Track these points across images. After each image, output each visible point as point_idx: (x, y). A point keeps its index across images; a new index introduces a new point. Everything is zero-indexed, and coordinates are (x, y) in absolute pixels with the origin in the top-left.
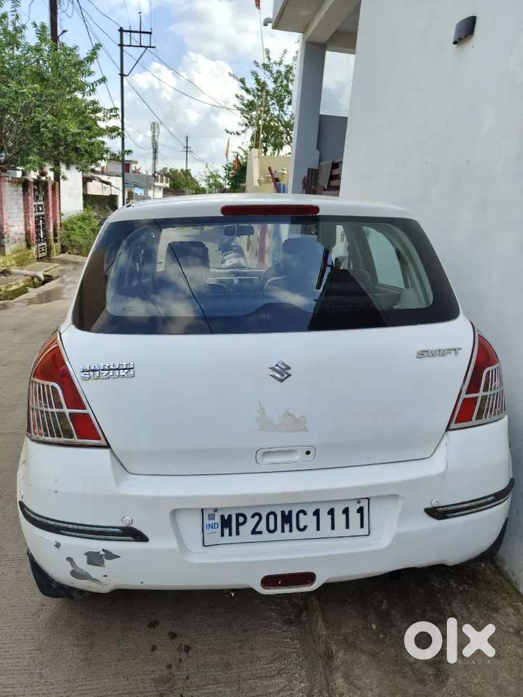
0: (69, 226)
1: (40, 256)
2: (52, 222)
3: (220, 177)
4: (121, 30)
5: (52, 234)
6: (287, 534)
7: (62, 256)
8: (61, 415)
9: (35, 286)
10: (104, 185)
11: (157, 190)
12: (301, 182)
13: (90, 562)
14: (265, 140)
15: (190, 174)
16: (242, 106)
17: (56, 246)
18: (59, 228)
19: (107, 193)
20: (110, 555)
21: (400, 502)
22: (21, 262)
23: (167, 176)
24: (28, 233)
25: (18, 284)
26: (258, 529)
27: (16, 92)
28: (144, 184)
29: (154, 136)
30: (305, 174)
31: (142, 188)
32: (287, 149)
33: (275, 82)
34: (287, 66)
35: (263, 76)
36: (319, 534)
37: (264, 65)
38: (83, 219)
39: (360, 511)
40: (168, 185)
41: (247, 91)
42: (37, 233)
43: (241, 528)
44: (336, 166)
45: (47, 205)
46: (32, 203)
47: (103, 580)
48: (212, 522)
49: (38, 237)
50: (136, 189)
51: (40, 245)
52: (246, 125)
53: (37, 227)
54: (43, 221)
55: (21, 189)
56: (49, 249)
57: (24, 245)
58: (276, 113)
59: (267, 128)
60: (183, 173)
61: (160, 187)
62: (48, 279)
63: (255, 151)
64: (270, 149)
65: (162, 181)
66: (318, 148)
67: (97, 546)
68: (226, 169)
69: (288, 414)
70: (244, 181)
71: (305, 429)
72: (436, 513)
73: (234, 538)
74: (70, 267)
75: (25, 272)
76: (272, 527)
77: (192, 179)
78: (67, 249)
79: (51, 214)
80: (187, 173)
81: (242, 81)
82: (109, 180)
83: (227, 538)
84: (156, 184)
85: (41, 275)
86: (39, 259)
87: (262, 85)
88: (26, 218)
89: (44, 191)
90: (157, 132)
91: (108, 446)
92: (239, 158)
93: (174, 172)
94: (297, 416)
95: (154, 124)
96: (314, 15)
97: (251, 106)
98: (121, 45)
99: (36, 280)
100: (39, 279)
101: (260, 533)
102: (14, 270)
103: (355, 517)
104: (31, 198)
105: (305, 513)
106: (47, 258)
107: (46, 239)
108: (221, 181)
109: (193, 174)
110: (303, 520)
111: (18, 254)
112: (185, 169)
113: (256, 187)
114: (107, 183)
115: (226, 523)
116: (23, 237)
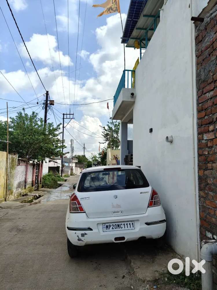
0: (44, 178)
1: (35, 189)
2: (40, 177)
3: (97, 157)
4: (64, 114)
5: (40, 181)
6: (119, 229)
7: (42, 189)
8: (77, 207)
9: (36, 199)
10: (55, 163)
11: (73, 163)
12: (124, 159)
13: (82, 236)
14: (113, 145)
15: (85, 157)
16: (104, 135)
17: (40, 185)
18: (42, 179)
19: (56, 166)
20: (86, 234)
21: (140, 221)
22: (30, 191)
23: (77, 158)
24: (33, 181)
25: (30, 198)
26: (113, 228)
27: (37, 138)
28: (68, 161)
29: (72, 144)
30: (125, 157)
31: (68, 163)
32: (120, 148)
33: (115, 127)
34: (118, 122)
35: (111, 126)
36: (125, 229)
37: (111, 123)
38: (49, 175)
39: (133, 224)
40: (77, 161)
41: (106, 130)
42: (35, 181)
43: (110, 228)
44: (132, 155)
45: (39, 172)
46: (35, 171)
47: (84, 240)
48: (104, 227)
49: (35, 182)
50: (65, 163)
51: (35, 185)
52: (106, 140)
53: (36, 179)
54: (37, 177)
55: (32, 167)
56: (38, 186)
57: (31, 185)
58: (116, 136)
59: (113, 141)
60: (83, 156)
61: (74, 162)
62: (40, 196)
63: (109, 149)
64: (114, 147)
65: (75, 160)
66: (128, 149)
67: (83, 232)
68: (99, 154)
69: (117, 205)
70: (106, 159)
71: (121, 207)
72: (147, 224)
73: (109, 230)
74: (45, 192)
75: (32, 194)
76: (116, 228)
77: (86, 158)
78: (44, 186)
79: (40, 174)
80: (84, 156)
81: (104, 127)
82: (56, 161)
83: (107, 230)
84: (73, 161)
85: (37, 195)
86: (35, 190)
87: (110, 128)
88: (33, 176)
89: (38, 167)
90: (72, 142)
91: (85, 212)
92: (104, 150)
93: (79, 156)
94: (119, 205)
95: (72, 140)
96: (123, 117)
97: (107, 135)
98: (64, 118)
99: (36, 197)
100: (37, 196)
101: (114, 229)
102: (29, 194)
103: (132, 225)
104: (35, 169)
105: (122, 224)
106: (37, 190)
107: (38, 183)
108: (97, 159)
109: (87, 157)
110: (122, 226)
111: (29, 189)
112: (83, 155)
113: (110, 161)
114: (56, 162)
115: (107, 227)
116: (31, 183)
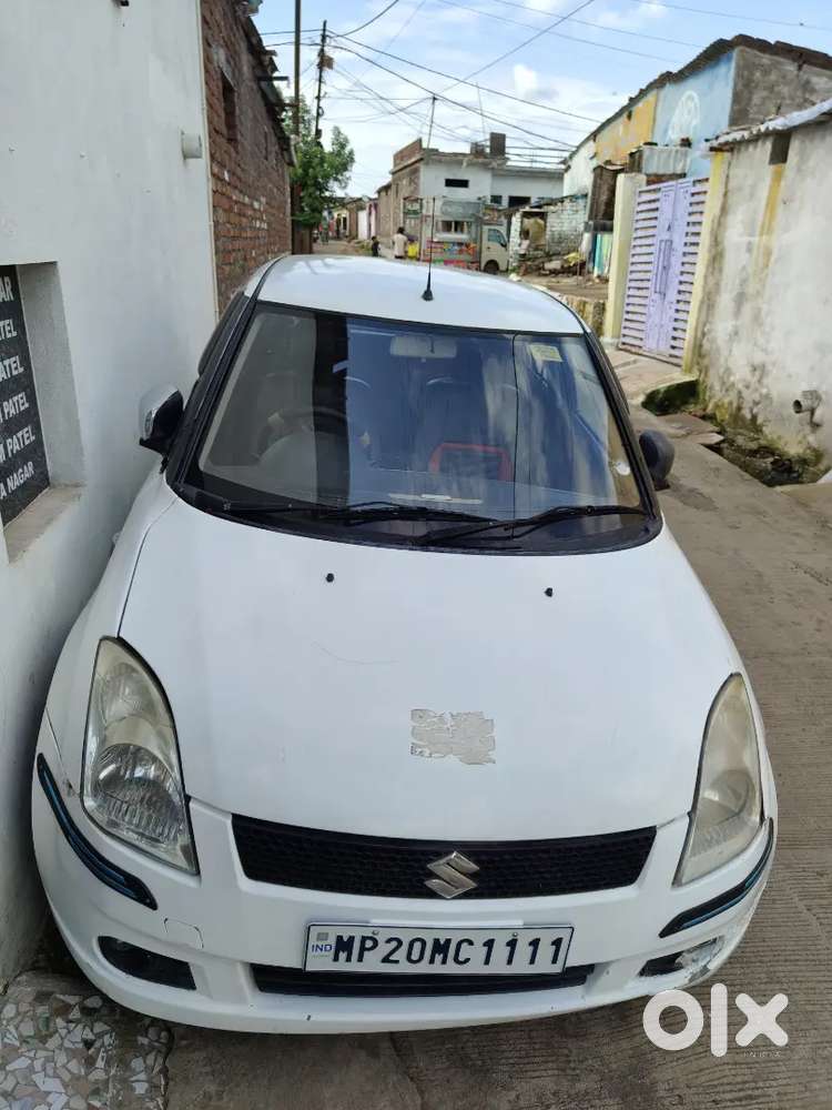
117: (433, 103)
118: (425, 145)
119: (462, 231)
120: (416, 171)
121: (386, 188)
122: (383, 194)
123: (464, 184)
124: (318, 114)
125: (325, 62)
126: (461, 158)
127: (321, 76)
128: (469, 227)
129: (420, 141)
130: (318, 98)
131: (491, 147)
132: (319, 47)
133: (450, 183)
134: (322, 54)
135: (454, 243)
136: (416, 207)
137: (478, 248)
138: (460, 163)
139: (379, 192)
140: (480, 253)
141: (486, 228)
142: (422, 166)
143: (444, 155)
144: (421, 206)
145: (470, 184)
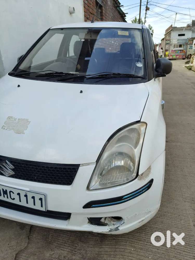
117: (176, 15)
118: (173, 26)
119: (181, 47)
120: (171, 33)
121: (163, 39)
122: (162, 41)
123: (184, 35)
124: (145, 22)
125: (147, 9)
126: (183, 28)
127: (146, 13)
128: (184, 46)
129: (172, 25)
130: (145, 18)
131: (192, 24)
132: (146, 6)
133: (179, 35)
134: (147, 7)
135: (179, 51)
136: (169, 42)
137: (186, 52)
138: (183, 29)
139: (161, 41)
140: (187, 52)
141: (188, 46)
142: (172, 32)
143: (178, 28)
144: (170, 42)
145: (185, 35)
